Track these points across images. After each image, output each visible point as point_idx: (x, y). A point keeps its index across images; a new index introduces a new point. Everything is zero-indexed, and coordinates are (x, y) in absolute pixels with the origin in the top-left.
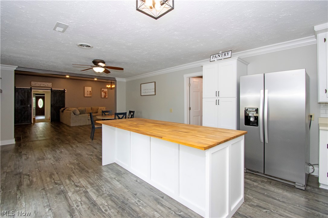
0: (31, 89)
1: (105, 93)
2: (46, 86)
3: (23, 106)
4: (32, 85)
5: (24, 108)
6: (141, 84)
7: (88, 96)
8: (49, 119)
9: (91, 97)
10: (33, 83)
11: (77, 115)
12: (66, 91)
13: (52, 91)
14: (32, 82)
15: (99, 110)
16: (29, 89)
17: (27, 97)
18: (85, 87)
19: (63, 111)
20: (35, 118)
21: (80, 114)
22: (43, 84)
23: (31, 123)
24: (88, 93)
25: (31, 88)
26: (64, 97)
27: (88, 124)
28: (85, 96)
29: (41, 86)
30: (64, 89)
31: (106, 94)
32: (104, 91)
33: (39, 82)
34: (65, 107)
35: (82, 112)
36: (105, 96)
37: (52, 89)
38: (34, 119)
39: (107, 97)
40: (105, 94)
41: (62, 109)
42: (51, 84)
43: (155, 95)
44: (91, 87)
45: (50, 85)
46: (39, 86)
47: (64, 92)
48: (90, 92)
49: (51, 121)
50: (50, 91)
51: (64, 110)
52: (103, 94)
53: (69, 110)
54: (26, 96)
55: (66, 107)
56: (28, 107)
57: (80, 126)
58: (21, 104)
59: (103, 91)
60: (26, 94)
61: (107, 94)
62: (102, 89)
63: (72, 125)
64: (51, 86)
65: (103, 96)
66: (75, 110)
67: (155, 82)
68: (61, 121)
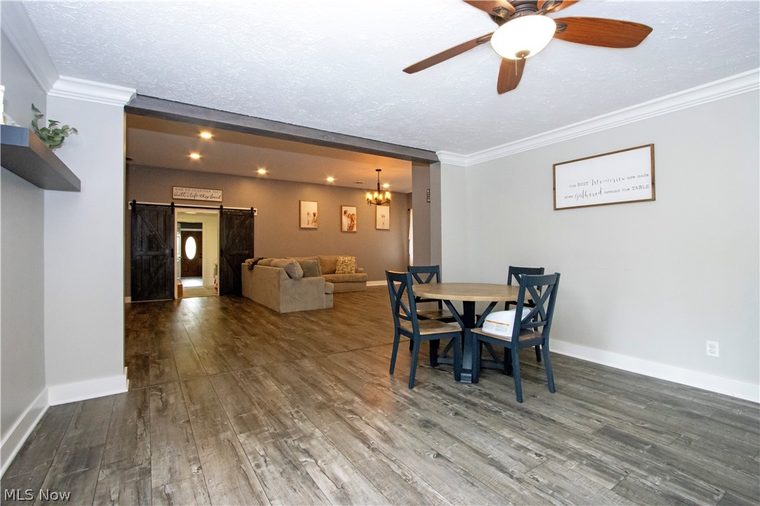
0: (173, 206)
1: (351, 217)
2: (209, 199)
3: (153, 253)
4: (174, 197)
5: (155, 257)
6: (555, 165)
7: (310, 226)
8: (217, 289)
9: (316, 229)
10: (178, 192)
11: (296, 279)
12: (255, 214)
13: (222, 213)
14: (174, 188)
15: (339, 264)
16: (169, 206)
17: (162, 229)
18: (302, 202)
19: (251, 268)
20: (182, 285)
21: (304, 276)
22: (202, 193)
23: (174, 299)
24: (309, 219)
25: (173, 204)
26: (251, 228)
27: (325, 307)
28: (303, 226)
29: (196, 198)
30: (252, 208)
31: (352, 220)
32: (348, 213)
33: (191, 189)
34: (252, 257)
35: (309, 271)
36: (351, 227)
37: (222, 206)
38: (180, 287)
39: (355, 229)
40: (350, 222)
41: (249, 261)
42: (219, 193)
43: (654, 199)
44: (316, 203)
45: (217, 195)
46: (193, 198)
47: (250, 214)
48: (314, 215)
49: (221, 295)
50: (217, 212)
51: (255, 263)
52: (346, 221)
53: (272, 263)
54: (162, 226)
55: (257, 255)
56: (164, 255)
57: (305, 312)
58: (150, 248)
59: (345, 212)
60: (161, 219)
61: (355, 222)
62: (344, 209)
63: (283, 309)
64: (221, 200)
65: (345, 228)
66: (292, 264)
67: (652, 146)
68: (245, 293)
